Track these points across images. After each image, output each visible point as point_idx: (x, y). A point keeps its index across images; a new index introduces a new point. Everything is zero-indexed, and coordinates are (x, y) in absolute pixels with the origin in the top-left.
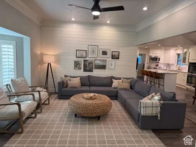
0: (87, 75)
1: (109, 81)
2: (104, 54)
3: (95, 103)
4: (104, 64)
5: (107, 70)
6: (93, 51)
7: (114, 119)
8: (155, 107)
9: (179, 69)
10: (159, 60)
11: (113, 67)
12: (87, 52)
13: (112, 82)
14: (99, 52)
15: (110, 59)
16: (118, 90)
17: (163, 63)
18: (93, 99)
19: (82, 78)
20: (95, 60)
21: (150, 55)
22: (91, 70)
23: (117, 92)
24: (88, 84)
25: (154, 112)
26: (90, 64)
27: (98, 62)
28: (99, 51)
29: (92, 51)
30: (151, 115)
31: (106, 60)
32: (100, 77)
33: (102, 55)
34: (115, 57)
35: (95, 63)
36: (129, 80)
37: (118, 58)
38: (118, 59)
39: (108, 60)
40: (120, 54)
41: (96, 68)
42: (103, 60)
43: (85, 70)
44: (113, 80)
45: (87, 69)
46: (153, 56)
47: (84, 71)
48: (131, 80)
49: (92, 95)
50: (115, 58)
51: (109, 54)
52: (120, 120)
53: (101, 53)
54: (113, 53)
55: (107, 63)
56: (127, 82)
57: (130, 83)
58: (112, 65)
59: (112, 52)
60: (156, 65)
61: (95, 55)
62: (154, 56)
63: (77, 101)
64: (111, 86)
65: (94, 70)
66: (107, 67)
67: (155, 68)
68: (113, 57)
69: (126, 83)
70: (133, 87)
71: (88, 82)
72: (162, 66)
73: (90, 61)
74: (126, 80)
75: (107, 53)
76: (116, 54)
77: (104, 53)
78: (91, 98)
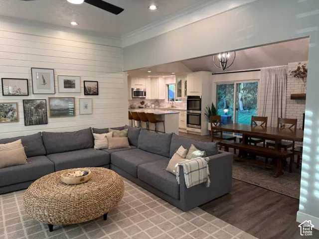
0: (37, 132)
1: (86, 139)
2: (67, 85)
3: (99, 189)
4: (71, 105)
5: (78, 117)
6: (44, 81)
7: (131, 207)
8: (202, 168)
9: (172, 107)
10: (145, 95)
11: (89, 111)
12: (30, 82)
13: (93, 139)
14: (56, 82)
15: (82, 96)
16: (110, 151)
17: (150, 99)
18: (86, 182)
19: (26, 141)
20: (50, 98)
21: (132, 87)
22: (43, 121)
23: (110, 155)
24: (43, 150)
25: (202, 177)
26: (41, 109)
27: (56, 103)
28: (58, 81)
29: (42, 80)
30: (198, 183)
31: (74, 98)
32: (66, 133)
33: (65, 87)
34: (91, 91)
35: (50, 106)
36: (125, 131)
37: (96, 93)
38: (98, 94)
39: (77, 97)
40: (99, 86)
41: (53, 116)
42: (67, 99)
43: (28, 122)
44: (94, 134)
45: (34, 119)
46: (135, 89)
47: (25, 125)
48: (127, 129)
49: (79, 172)
50: (91, 93)
51: (79, 87)
52: (143, 206)
53: (62, 84)
54: (87, 84)
55: (77, 103)
56: (122, 134)
57: (127, 136)
58: (86, 107)
59: (84, 81)
60: (141, 103)
61: (50, 88)
62: (137, 89)
63: (52, 195)
64: (93, 147)
65: (50, 120)
66: (77, 112)
67: (140, 108)
68: (87, 92)
69: (120, 136)
70: (133, 142)
71: (43, 146)
72: (149, 104)
73: (38, 102)
74: (118, 131)
75: (74, 84)
76: (93, 85)
77: (69, 84)
78: (82, 181)
